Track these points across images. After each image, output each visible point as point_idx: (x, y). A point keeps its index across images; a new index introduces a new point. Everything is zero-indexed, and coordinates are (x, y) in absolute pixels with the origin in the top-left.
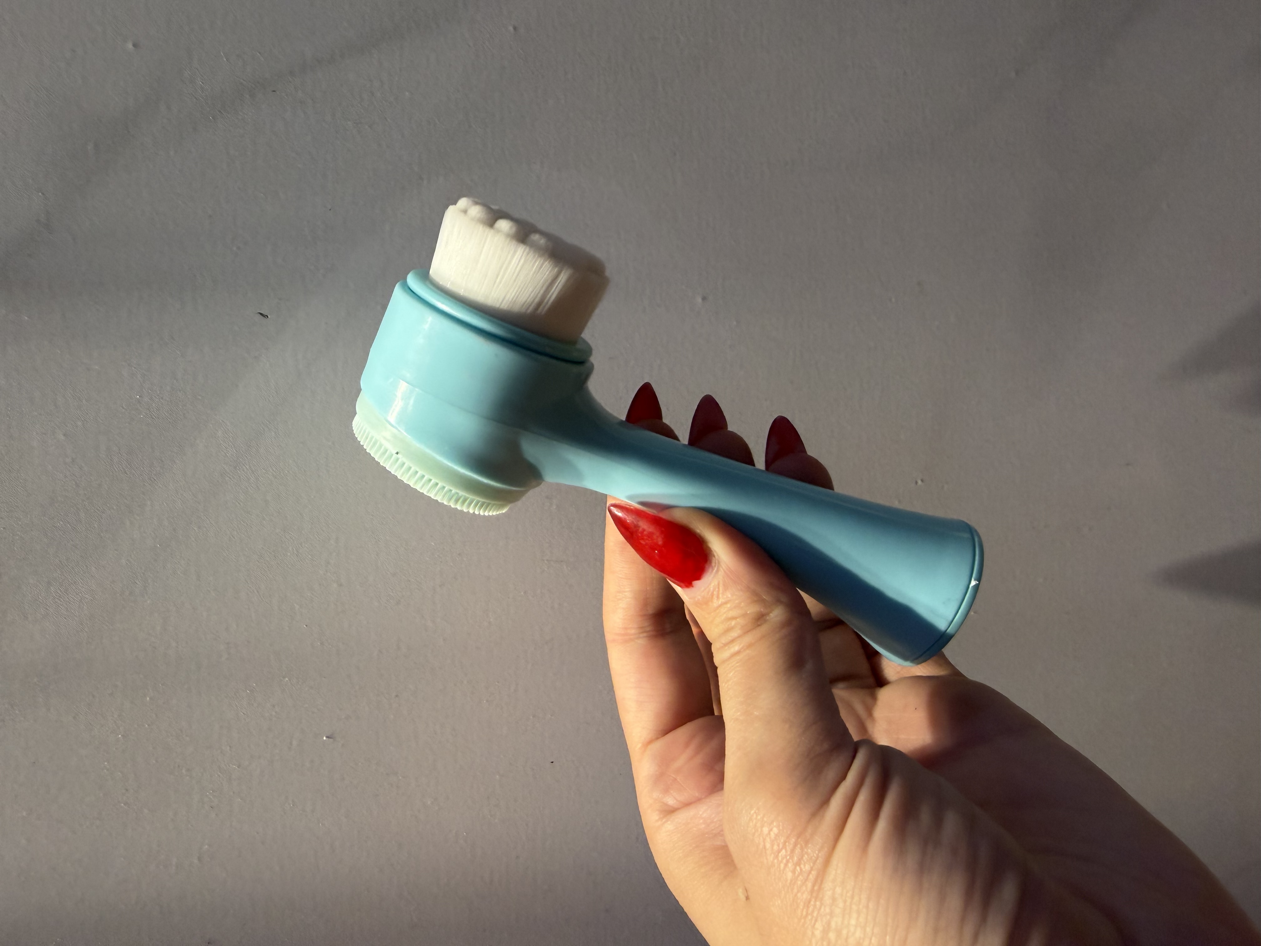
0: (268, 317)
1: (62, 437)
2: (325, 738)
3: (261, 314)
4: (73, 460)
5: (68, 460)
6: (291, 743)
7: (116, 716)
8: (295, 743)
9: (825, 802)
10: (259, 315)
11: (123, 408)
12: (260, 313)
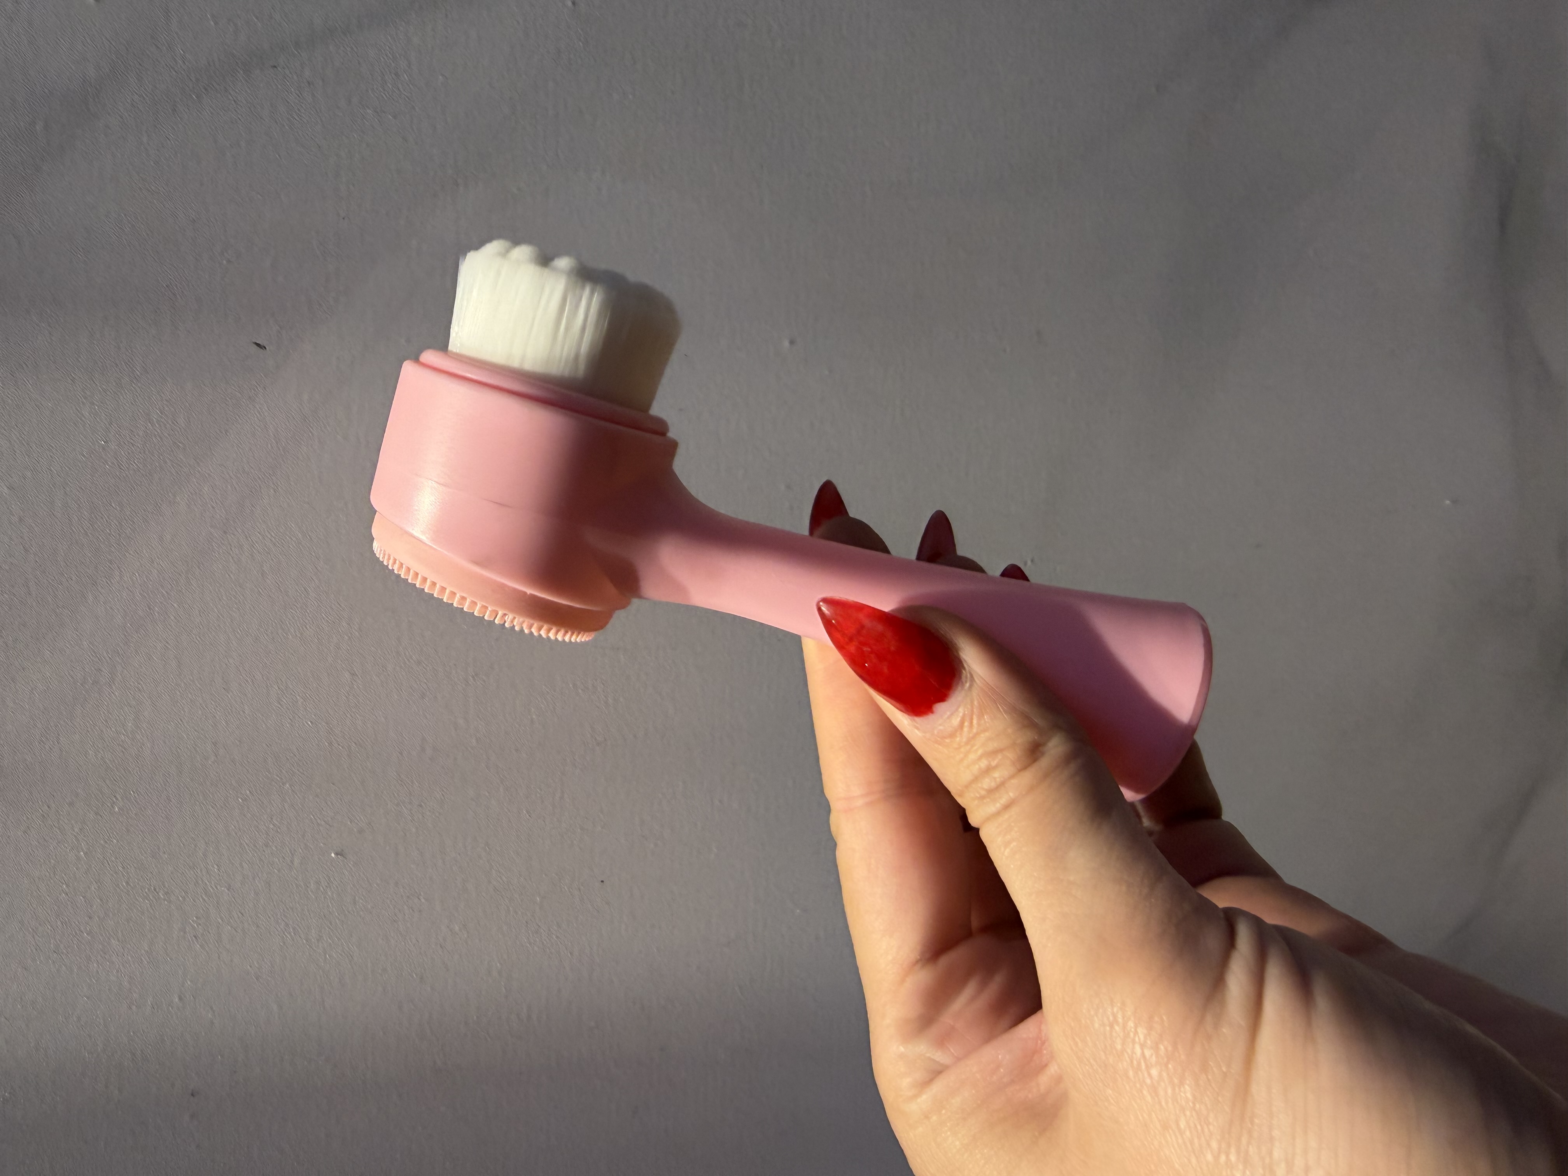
0: (265, 348)
2: (333, 855)
3: (258, 345)
6: (292, 862)
7: (76, 830)
8: (296, 861)
10: (255, 346)
11: (84, 456)
12: (255, 343)
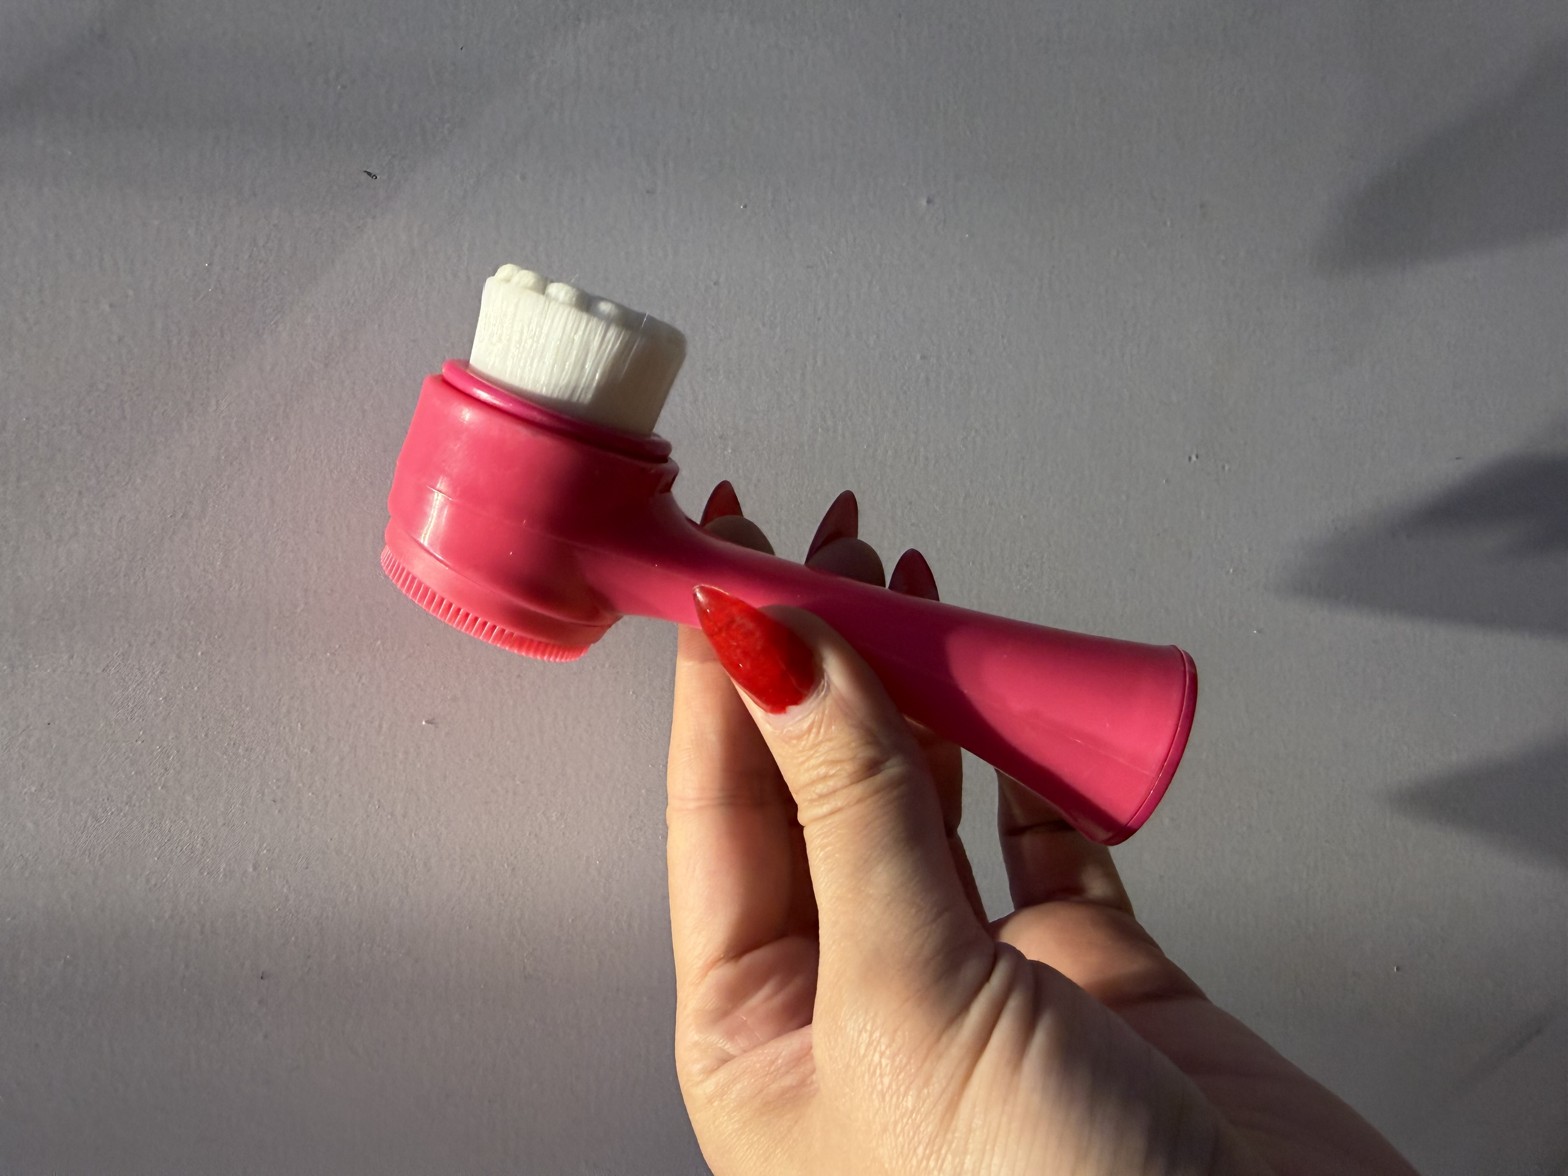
0: (377, 178)
1: (107, 308)
2: (424, 723)
3: (369, 174)
4: (120, 339)
5: (115, 338)
6: (380, 726)
7: (157, 672)
8: (385, 726)
9: (964, 1007)
10: (366, 174)
11: (187, 277)
12: (366, 172)
